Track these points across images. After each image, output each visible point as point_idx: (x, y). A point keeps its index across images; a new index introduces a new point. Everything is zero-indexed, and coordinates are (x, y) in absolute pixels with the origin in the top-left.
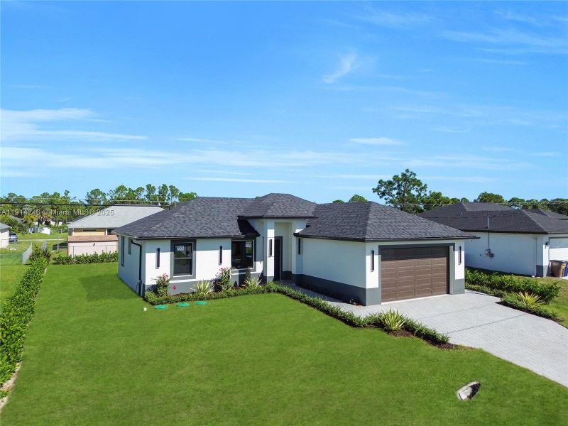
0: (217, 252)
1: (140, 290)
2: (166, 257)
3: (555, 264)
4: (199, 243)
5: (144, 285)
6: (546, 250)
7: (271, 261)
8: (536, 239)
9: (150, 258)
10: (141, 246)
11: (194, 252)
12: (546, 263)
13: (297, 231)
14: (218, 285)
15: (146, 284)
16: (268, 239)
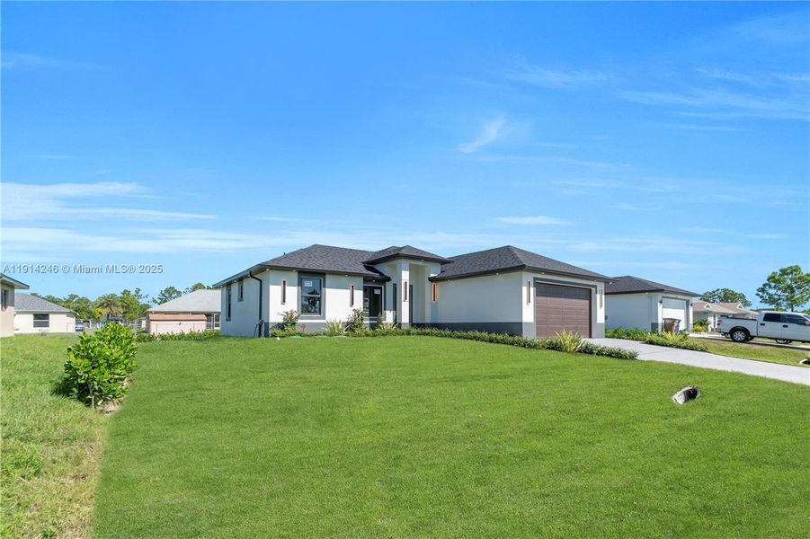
0: (347, 292)
1: (263, 329)
2: (293, 292)
3: (668, 322)
4: (329, 279)
5: (267, 324)
6: (660, 307)
7: (405, 306)
8: (651, 298)
9: (274, 291)
10: (261, 281)
11: (323, 289)
12: (660, 321)
13: (432, 275)
14: (351, 327)
15: (271, 321)
16: (403, 282)
